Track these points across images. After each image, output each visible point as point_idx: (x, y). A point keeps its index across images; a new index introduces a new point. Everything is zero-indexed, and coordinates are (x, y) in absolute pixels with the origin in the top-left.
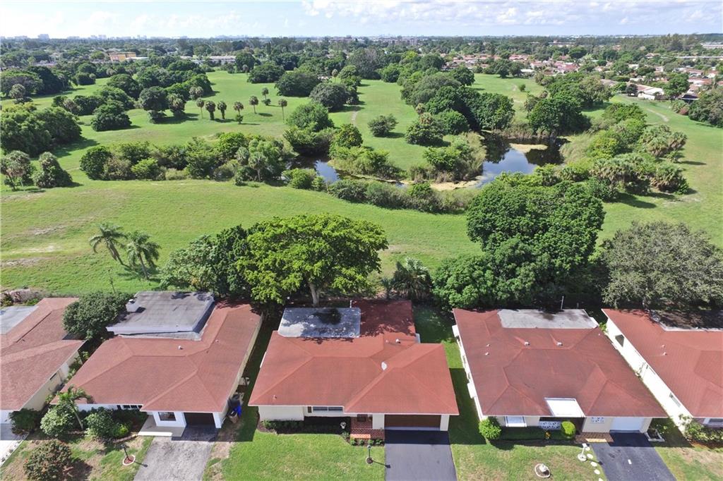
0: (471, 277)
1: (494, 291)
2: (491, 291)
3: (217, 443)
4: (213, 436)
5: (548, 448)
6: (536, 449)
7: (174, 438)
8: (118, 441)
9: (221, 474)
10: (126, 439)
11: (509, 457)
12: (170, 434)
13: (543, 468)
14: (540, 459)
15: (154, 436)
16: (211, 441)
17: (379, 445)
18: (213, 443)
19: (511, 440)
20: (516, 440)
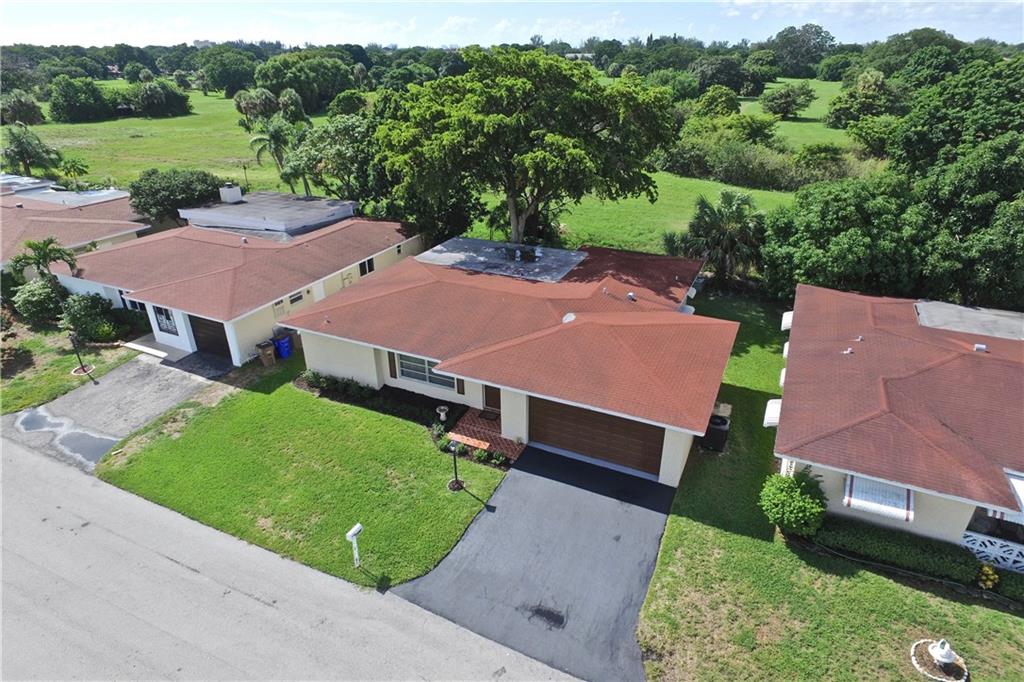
0: (859, 208)
1: (917, 251)
2: (909, 251)
3: (218, 383)
4: (219, 373)
5: (980, 614)
6: (934, 602)
7: (165, 362)
8: (93, 344)
9: (183, 424)
10: (103, 344)
11: (831, 590)
12: (163, 355)
13: (939, 652)
14: (941, 631)
15: (142, 352)
16: (209, 379)
17: (496, 466)
18: (210, 382)
19: (853, 554)
20: (867, 557)
